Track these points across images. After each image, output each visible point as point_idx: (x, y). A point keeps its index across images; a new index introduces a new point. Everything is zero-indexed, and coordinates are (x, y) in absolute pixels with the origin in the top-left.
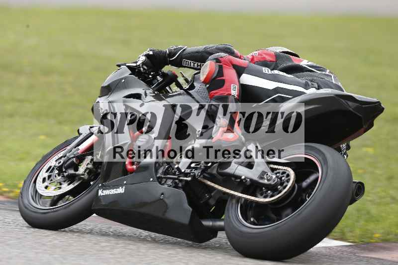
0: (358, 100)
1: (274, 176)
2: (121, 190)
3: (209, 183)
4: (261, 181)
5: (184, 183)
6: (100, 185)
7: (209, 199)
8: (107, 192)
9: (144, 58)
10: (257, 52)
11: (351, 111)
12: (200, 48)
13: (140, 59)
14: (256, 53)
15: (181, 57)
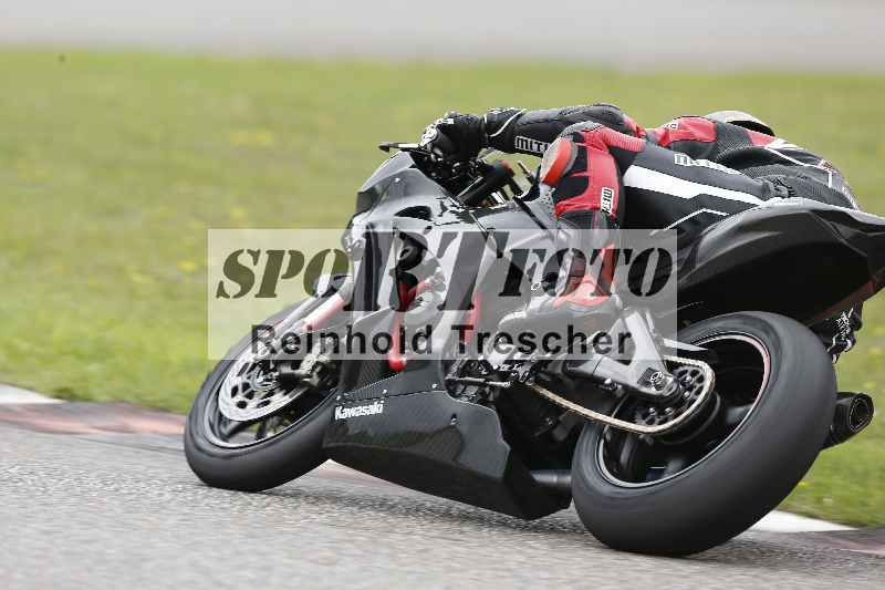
0: (859, 223)
1: (670, 380)
2: (376, 409)
3: (550, 395)
4: (644, 390)
5: (497, 394)
6: (339, 398)
7: (554, 427)
8: (350, 413)
9: (434, 132)
10: (676, 122)
11: (844, 246)
12: (552, 111)
13: (427, 135)
14: (673, 124)
15: (512, 131)
